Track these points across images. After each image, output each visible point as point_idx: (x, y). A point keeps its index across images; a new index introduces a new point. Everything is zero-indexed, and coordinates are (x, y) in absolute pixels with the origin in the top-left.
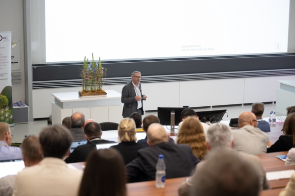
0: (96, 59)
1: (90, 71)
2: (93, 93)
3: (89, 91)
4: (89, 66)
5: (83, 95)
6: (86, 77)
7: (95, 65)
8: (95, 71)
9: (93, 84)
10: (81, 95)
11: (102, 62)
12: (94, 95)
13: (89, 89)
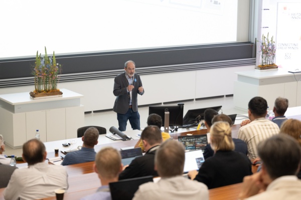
0: (50, 53)
1: (43, 67)
2: (48, 92)
3: (43, 91)
4: (42, 62)
5: (36, 95)
6: (39, 75)
7: (49, 60)
8: (49, 68)
9: (46, 83)
10: (33, 95)
11: (56, 57)
12: (48, 95)
13: (42, 88)
